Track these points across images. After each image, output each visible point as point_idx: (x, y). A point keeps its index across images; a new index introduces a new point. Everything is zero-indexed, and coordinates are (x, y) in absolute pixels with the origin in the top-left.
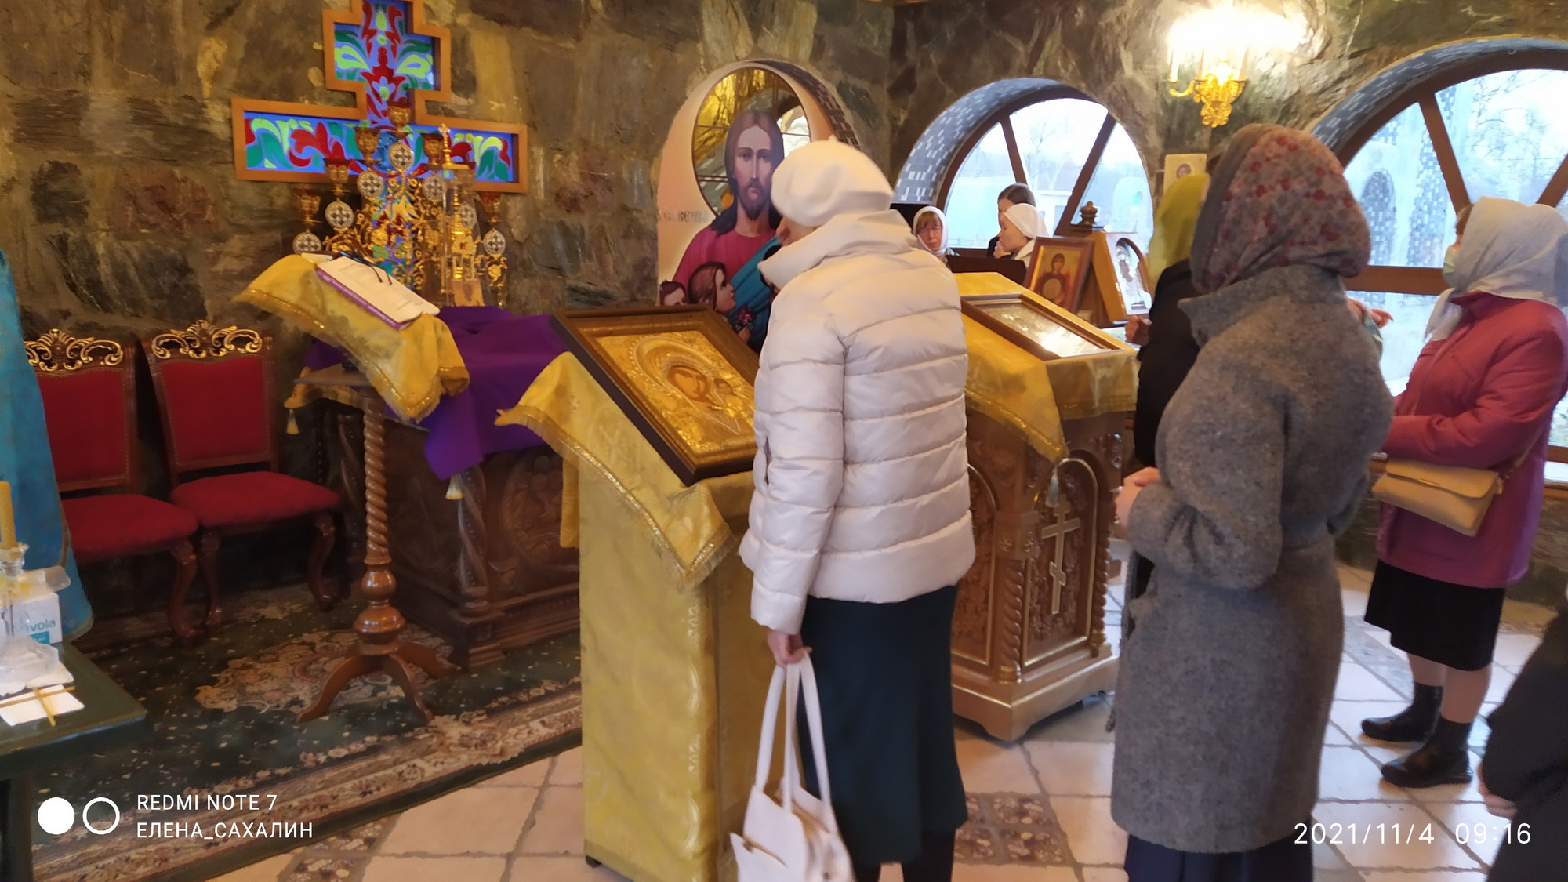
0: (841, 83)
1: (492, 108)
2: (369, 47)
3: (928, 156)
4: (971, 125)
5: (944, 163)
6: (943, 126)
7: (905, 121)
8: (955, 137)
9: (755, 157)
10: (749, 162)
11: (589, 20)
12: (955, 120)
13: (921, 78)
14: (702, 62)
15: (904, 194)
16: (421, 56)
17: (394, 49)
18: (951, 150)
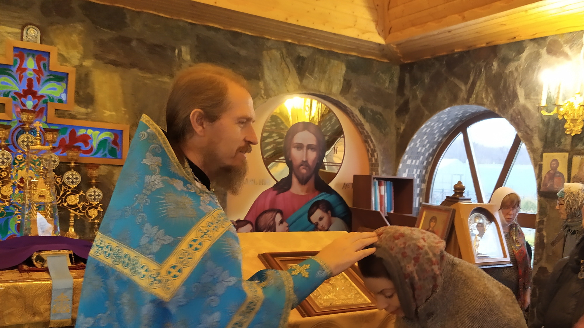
0: (362, 107)
1: (105, 115)
2: (21, 78)
3: (419, 150)
4: (445, 133)
5: (431, 155)
6: (425, 133)
7: (404, 130)
8: (436, 140)
9: (305, 148)
10: (301, 151)
11: (180, 66)
12: (432, 130)
13: (412, 105)
14: (263, 92)
15: (405, 172)
16: (58, 84)
17: (39, 80)
18: (435, 148)
